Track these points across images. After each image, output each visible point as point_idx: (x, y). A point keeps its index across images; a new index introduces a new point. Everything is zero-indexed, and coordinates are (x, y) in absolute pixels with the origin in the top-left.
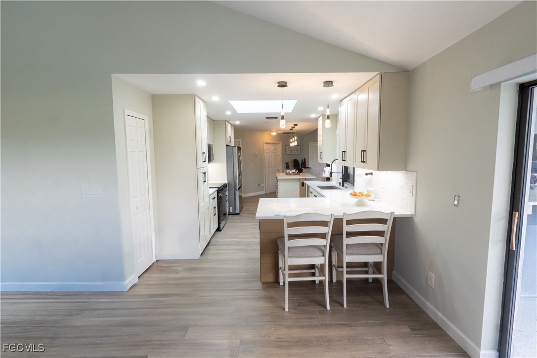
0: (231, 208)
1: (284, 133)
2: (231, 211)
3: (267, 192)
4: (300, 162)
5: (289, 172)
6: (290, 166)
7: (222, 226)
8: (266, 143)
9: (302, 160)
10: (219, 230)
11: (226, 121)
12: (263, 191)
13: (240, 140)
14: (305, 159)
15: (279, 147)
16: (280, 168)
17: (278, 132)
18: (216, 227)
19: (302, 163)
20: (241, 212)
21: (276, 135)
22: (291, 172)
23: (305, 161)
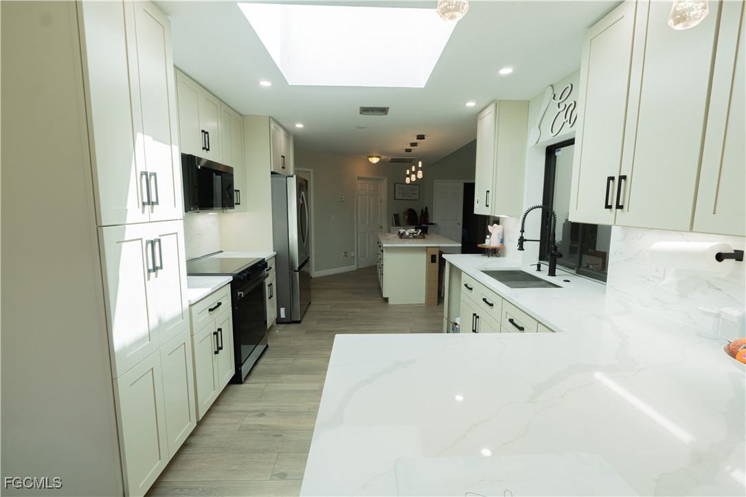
0: (282, 310)
1: (393, 161)
2: (283, 315)
3: (360, 267)
4: (419, 214)
5: (404, 232)
6: (402, 221)
7: (245, 369)
8: (359, 178)
9: (422, 211)
10: (237, 380)
11: (270, 117)
12: (354, 264)
13: (312, 171)
14: (426, 208)
15: (384, 187)
16: (384, 224)
17: (383, 157)
18: (231, 372)
19: (422, 215)
20: (306, 317)
21: (377, 163)
22: (407, 233)
23: (426, 212)
